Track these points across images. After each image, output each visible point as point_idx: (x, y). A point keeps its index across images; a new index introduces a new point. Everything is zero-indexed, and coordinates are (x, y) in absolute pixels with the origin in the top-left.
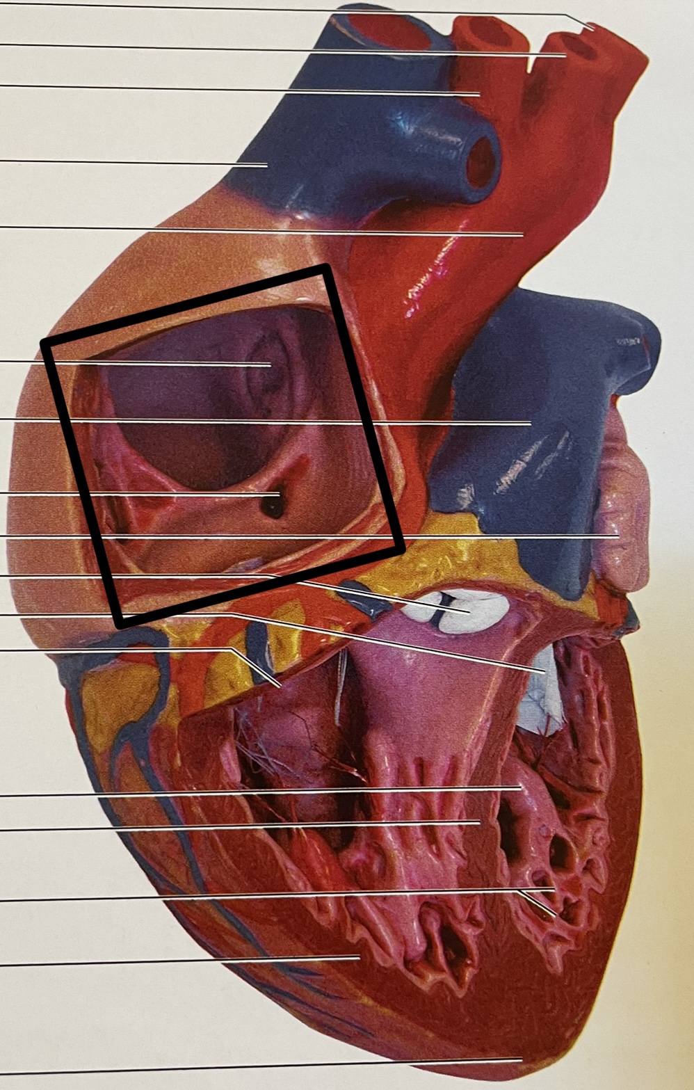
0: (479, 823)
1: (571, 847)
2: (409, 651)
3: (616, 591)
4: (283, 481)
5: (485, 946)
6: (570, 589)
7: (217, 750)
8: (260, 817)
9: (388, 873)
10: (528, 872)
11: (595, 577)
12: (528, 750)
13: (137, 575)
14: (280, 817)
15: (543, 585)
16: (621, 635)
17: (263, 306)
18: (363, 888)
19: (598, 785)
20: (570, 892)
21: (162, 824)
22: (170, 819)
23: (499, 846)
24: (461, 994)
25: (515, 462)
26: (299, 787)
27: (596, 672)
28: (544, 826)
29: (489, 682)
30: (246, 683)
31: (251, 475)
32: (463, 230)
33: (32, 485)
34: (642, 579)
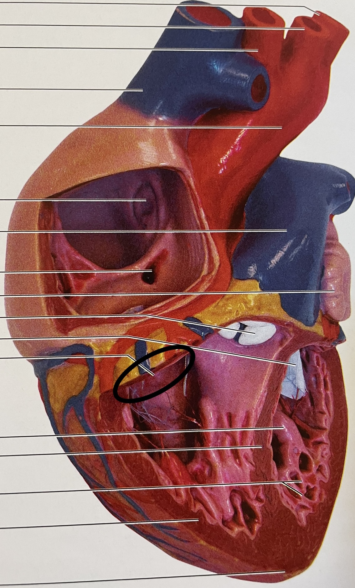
0: (261, 447)
1: (310, 459)
2: (223, 355)
3: (334, 321)
4: (154, 264)
5: (265, 512)
6: (309, 320)
7: (120, 411)
8: (145, 446)
9: (213, 475)
10: (287, 473)
11: (322, 313)
12: (287, 408)
13: (75, 316)
14: (155, 446)
15: (294, 318)
16: (336, 344)
17: (142, 168)
18: (200, 483)
19: (324, 425)
20: (310, 482)
21: (91, 451)
22: (95, 448)
23: (272, 459)
24: (252, 538)
25: (279, 251)
26: (165, 430)
27: (323, 364)
28: (296, 448)
29: (266, 371)
30: (135, 374)
31: (137, 261)
32: (249, 125)
33: (18, 268)
34: (347, 315)
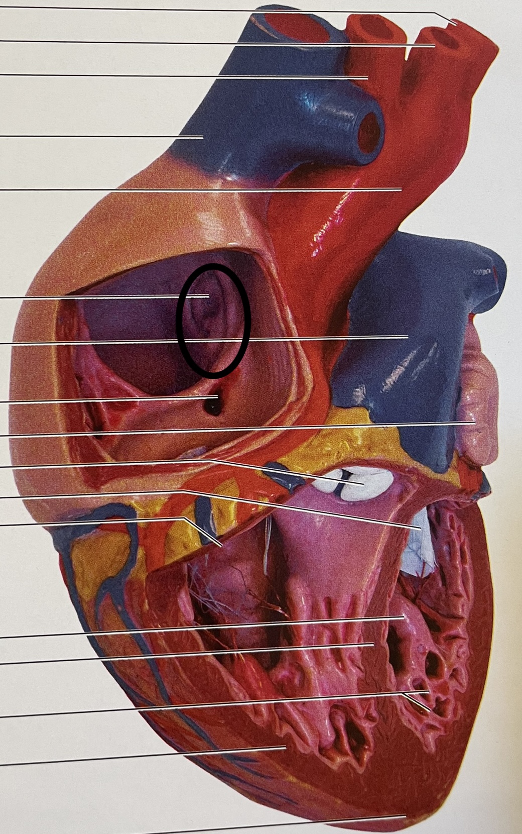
0: (373, 645)
1: (441, 660)
2: (319, 516)
3: (474, 465)
4: (220, 386)
5: (378, 735)
6: (439, 464)
7: (176, 597)
8: (210, 647)
9: (306, 685)
10: (409, 680)
11: (458, 454)
12: (409, 589)
13: (110, 463)
14: (224, 646)
15: (419, 461)
16: (478, 499)
17: (202, 250)
18: (288, 696)
19: (460, 613)
20: (441, 693)
21: (134, 653)
22: (141, 649)
23: (388, 662)
24: (361, 771)
25: (396, 367)
26: (239, 623)
27: (459, 527)
28: (421, 645)
29: (379, 538)
30: (196, 544)
31: (196, 382)
32: (355, 186)
33: (27, 395)
34: (492, 456)
